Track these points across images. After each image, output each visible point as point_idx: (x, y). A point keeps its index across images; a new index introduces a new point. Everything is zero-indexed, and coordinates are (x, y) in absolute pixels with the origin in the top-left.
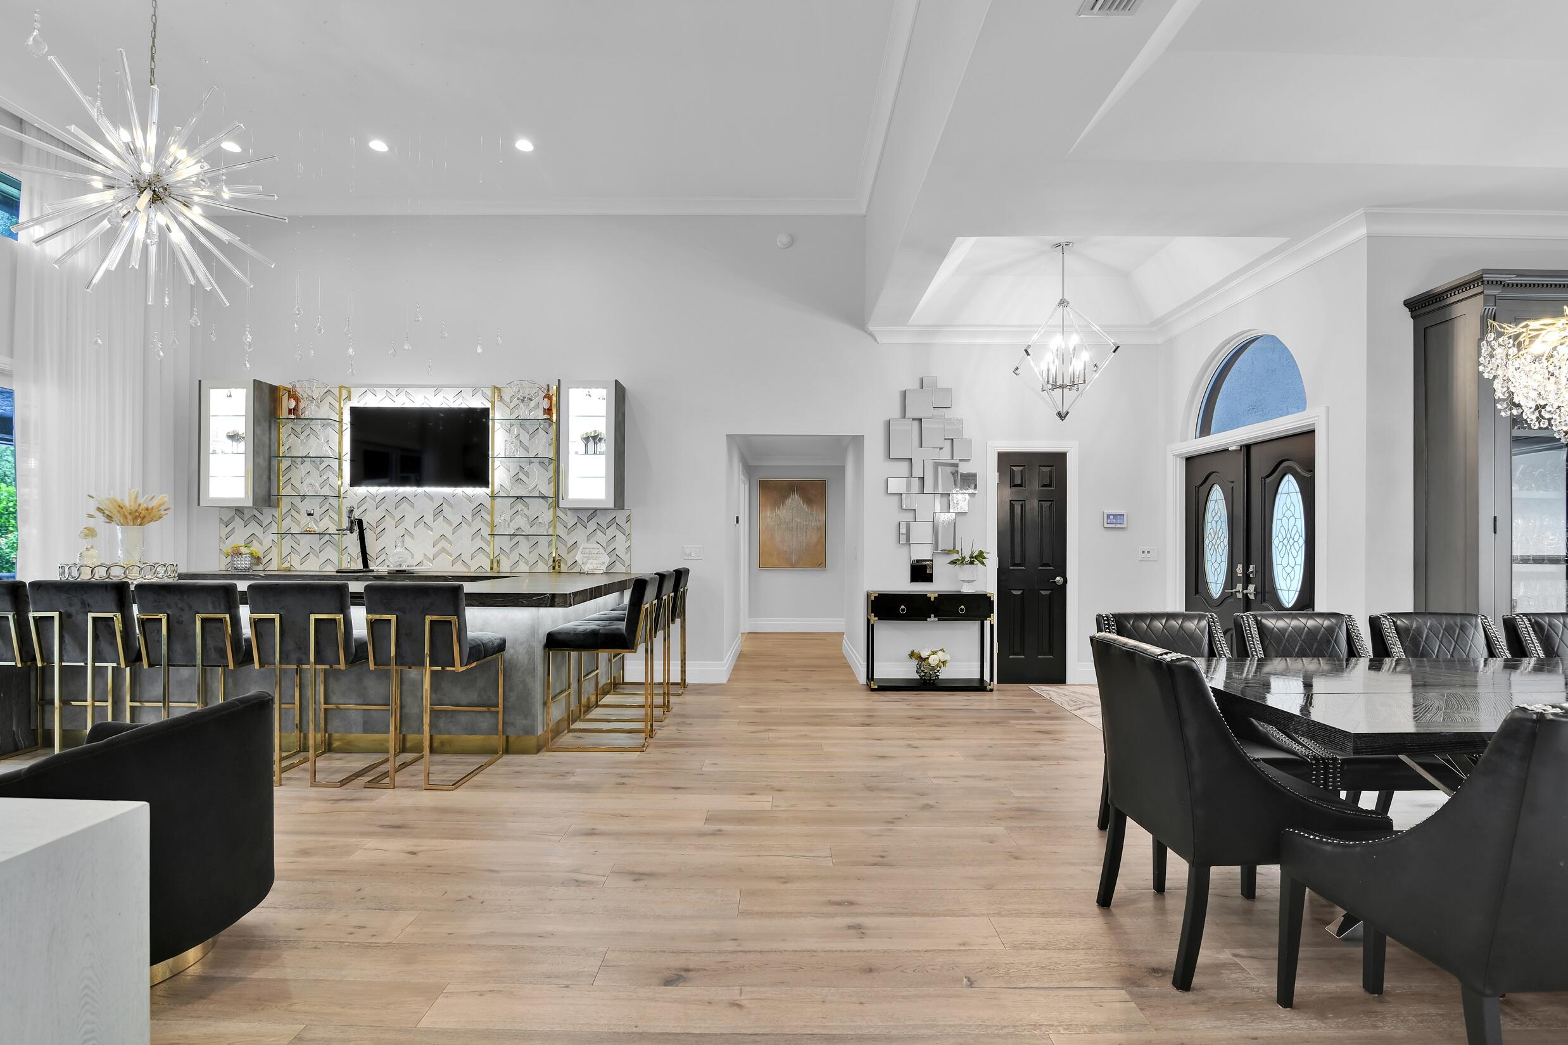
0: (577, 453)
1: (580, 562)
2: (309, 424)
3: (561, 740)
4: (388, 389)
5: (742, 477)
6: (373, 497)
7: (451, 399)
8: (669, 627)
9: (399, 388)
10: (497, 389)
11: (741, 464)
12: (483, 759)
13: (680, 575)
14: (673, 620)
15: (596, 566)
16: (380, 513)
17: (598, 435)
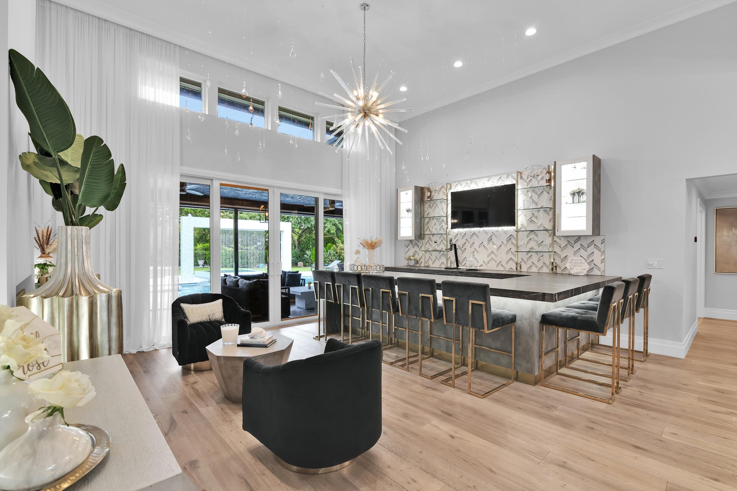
0: (567, 203)
1: (569, 268)
2: (435, 202)
3: (551, 379)
4: (467, 182)
5: (699, 208)
6: (461, 233)
7: (496, 182)
8: (633, 315)
9: (472, 180)
10: (520, 173)
11: (699, 199)
12: (503, 381)
13: (644, 280)
14: (637, 310)
15: (579, 271)
16: (464, 241)
17: (581, 191)
